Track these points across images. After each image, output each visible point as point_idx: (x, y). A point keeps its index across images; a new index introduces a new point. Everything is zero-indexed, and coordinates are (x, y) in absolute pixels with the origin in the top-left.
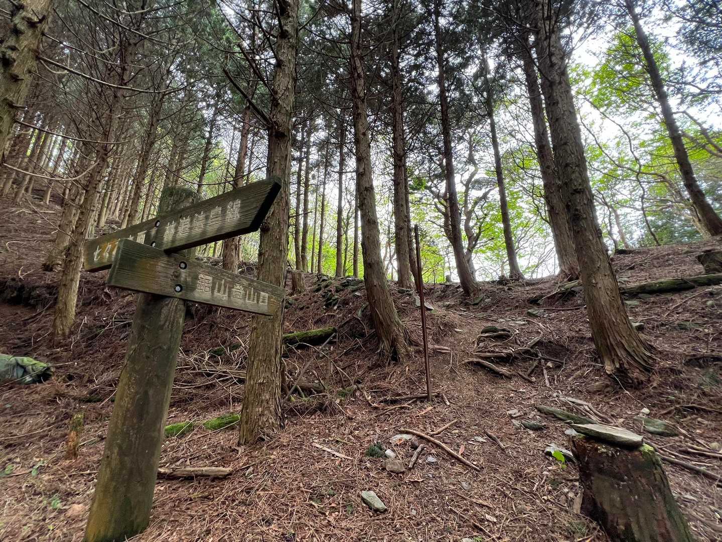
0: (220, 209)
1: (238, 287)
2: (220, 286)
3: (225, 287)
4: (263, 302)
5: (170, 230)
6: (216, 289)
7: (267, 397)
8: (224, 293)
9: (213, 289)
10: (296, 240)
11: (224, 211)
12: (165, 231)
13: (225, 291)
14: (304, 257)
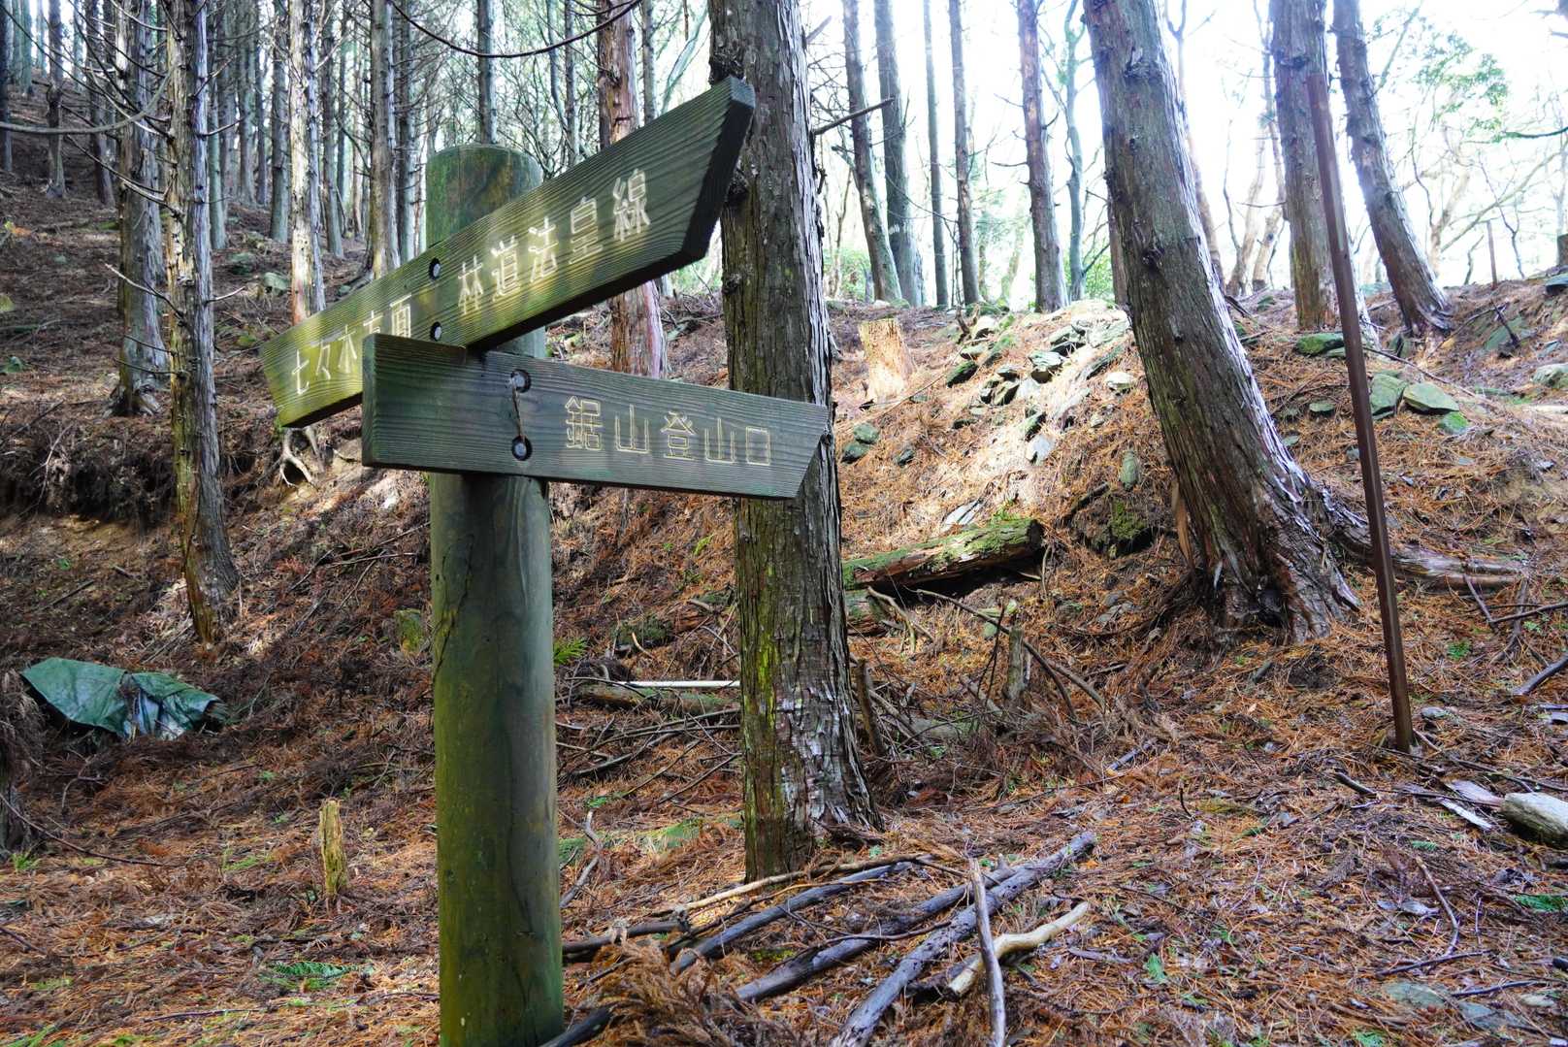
0: (594, 203)
1: (676, 419)
2: (625, 425)
3: (640, 428)
4: (756, 458)
5: (470, 284)
6: (617, 437)
7: (816, 750)
8: (641, 445)
9: (607, 435)
10: (862, 178)
11: (606, 206)
12: (458, 287)
13: (640, 438)
14: (900, 243)
